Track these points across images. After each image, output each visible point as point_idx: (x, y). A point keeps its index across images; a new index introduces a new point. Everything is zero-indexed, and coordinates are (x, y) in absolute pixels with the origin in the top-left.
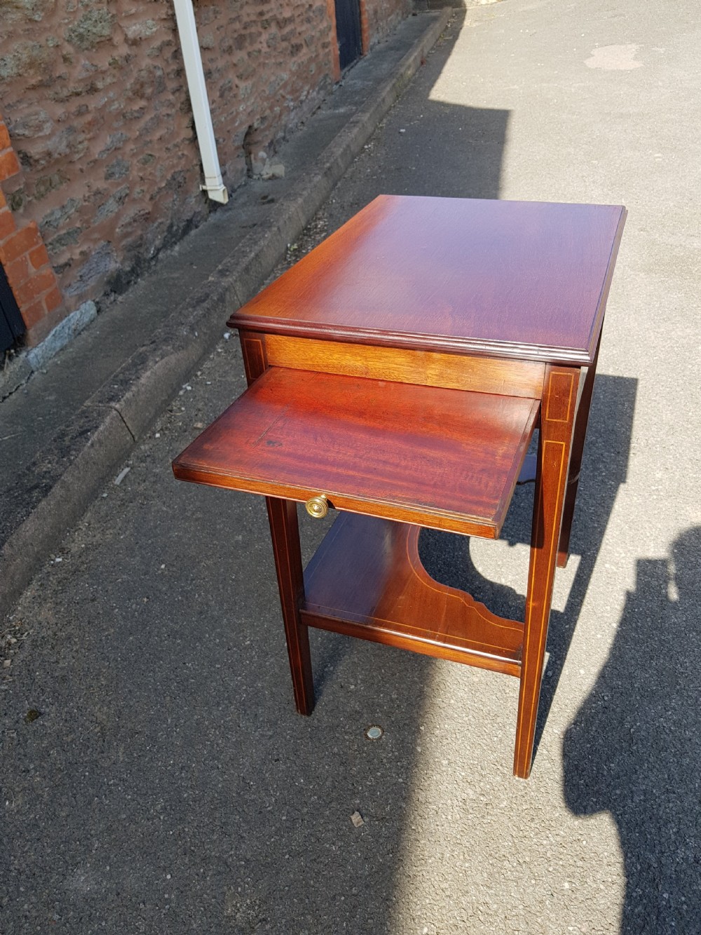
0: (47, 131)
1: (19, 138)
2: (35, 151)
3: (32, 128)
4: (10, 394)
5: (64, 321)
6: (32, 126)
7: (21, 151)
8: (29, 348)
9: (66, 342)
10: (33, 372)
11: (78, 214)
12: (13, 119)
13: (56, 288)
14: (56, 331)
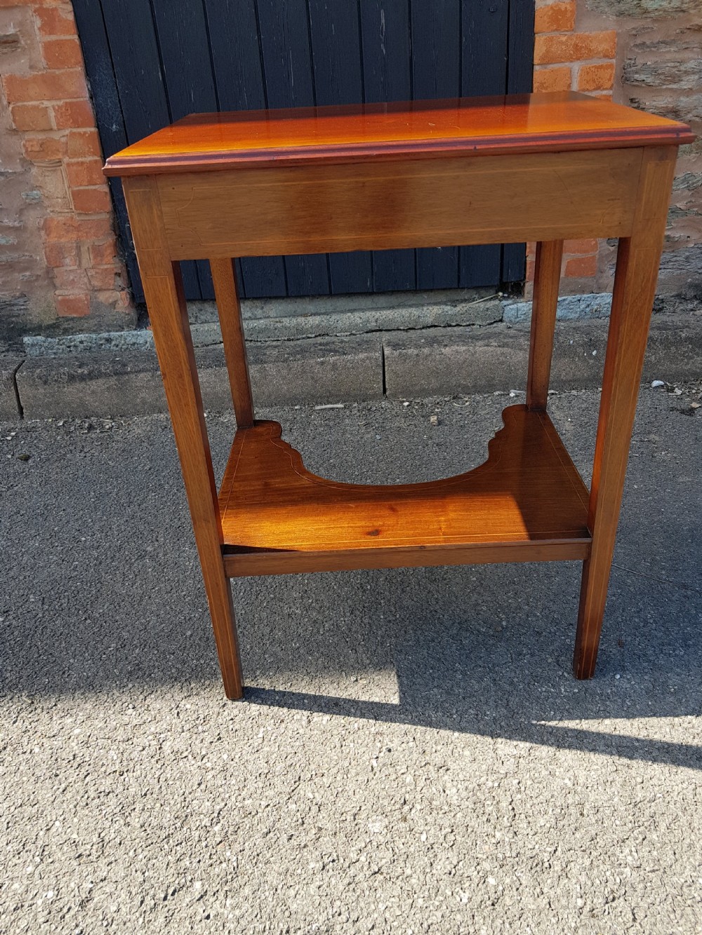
0: (685, 85)
1: (637, 83)
2: (654, 103)
3: (662, 77)
4: (458, 325)
5: (585, 296)
6: (663, 74)
7: (634, 99)
8: (522, 300)
9: (572, 316)
10: (501, 321)
11: (687, 193)
12: (638, 62)
13: (594, 257)
14: (564, 300)
